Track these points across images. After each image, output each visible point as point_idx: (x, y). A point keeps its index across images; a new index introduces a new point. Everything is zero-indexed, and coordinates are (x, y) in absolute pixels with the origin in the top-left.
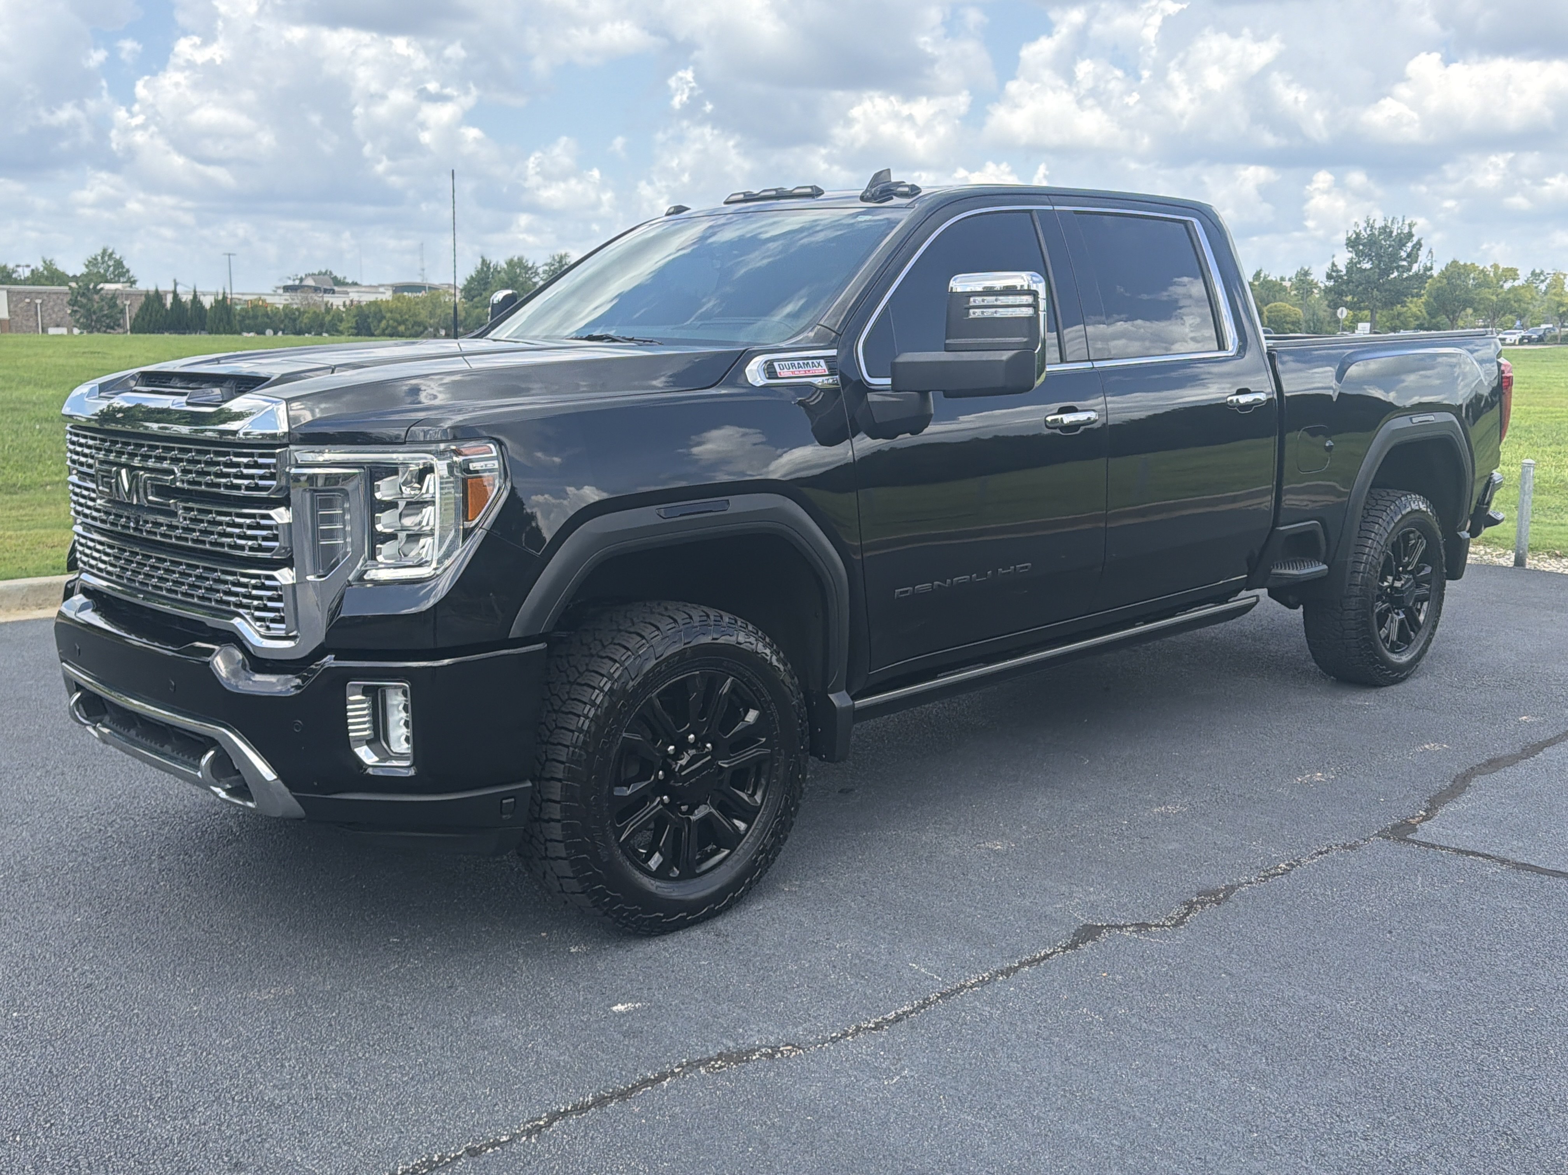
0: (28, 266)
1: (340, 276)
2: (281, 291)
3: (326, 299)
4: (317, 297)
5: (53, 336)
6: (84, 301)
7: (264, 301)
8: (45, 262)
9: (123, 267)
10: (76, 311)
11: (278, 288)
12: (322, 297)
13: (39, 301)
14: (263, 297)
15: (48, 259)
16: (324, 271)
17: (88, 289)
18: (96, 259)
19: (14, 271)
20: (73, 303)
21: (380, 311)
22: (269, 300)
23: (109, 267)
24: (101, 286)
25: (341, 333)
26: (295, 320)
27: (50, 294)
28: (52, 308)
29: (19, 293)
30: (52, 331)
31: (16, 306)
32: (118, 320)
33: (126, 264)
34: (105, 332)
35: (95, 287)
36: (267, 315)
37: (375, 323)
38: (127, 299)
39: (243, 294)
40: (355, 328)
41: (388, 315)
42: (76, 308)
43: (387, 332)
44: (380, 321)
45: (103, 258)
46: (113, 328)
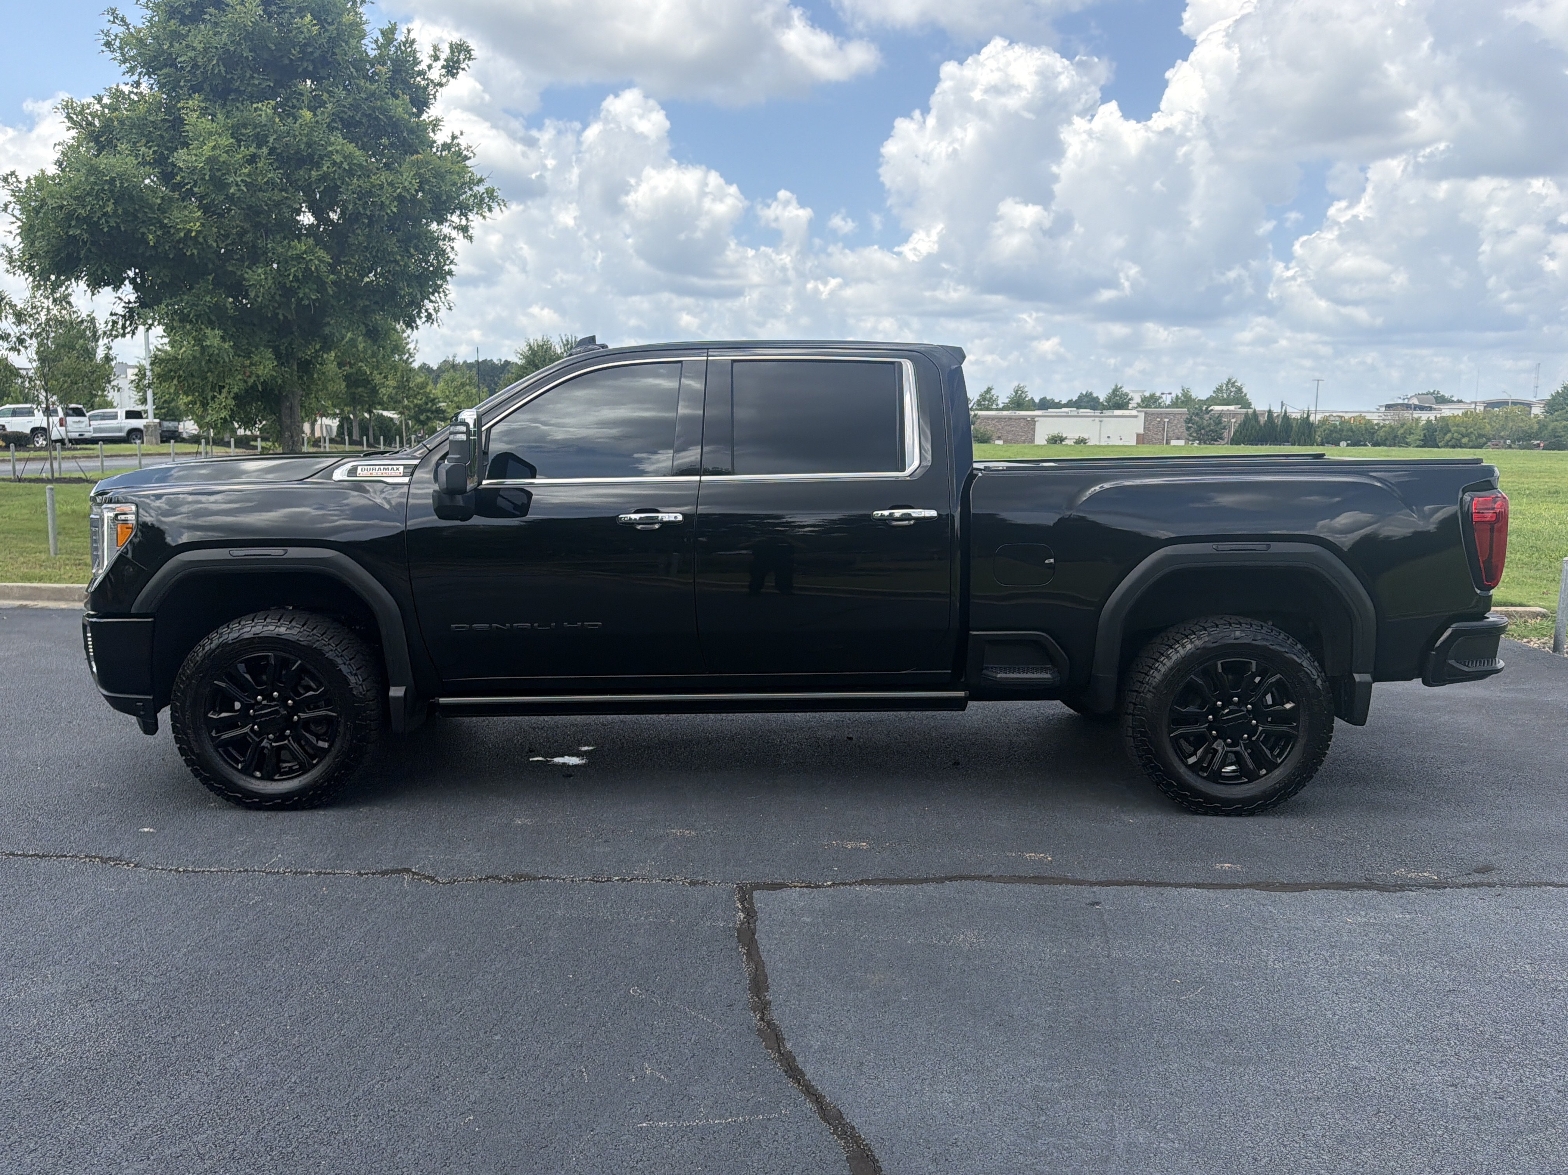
0: (1170, 394)
1: (1447, 395)
2: (1383, 409)
3: (1416, 416)
4: (1407, 414)
5: (1174, 446)
6: (1197, 419)
7: (1364, 418)
8: (1183, 390)
9: (1242, 392)
10: (1190, 427)
11: (1381, 406)
12: (1412, 414)
13: (1166, 420)
14: (1363, 414)
15: (1186, 387)
16: (1432, 391)
17: (1201, 410)
18: (1221, 387)
19: (1160, 398)
20: (1189, 421)
21: (1447, 425)
22: (1369, 417)
23: (1231, 392)
24: (1212, 408)
25: (1408, 444)
26: (1373, 433)
27: (1175, 414)
28: (1176, 426)
29: (1153, 414)
30: (1174, 442)
31: (1150, 424)
32: (1221, 434)
33: (1244, 390)
34: (1210, 444)
35: (1207, 409)
36: (1351, 430)
37: (1441, 435)
38: (1233, 418)
39: (1346, 412)
40: (1422, 440)
41: (1453, 429)
42: (1190, 425)
43: (1450, 444)
44: (1445, 434)
45: (1227, 386)
46: (1216, 440)
